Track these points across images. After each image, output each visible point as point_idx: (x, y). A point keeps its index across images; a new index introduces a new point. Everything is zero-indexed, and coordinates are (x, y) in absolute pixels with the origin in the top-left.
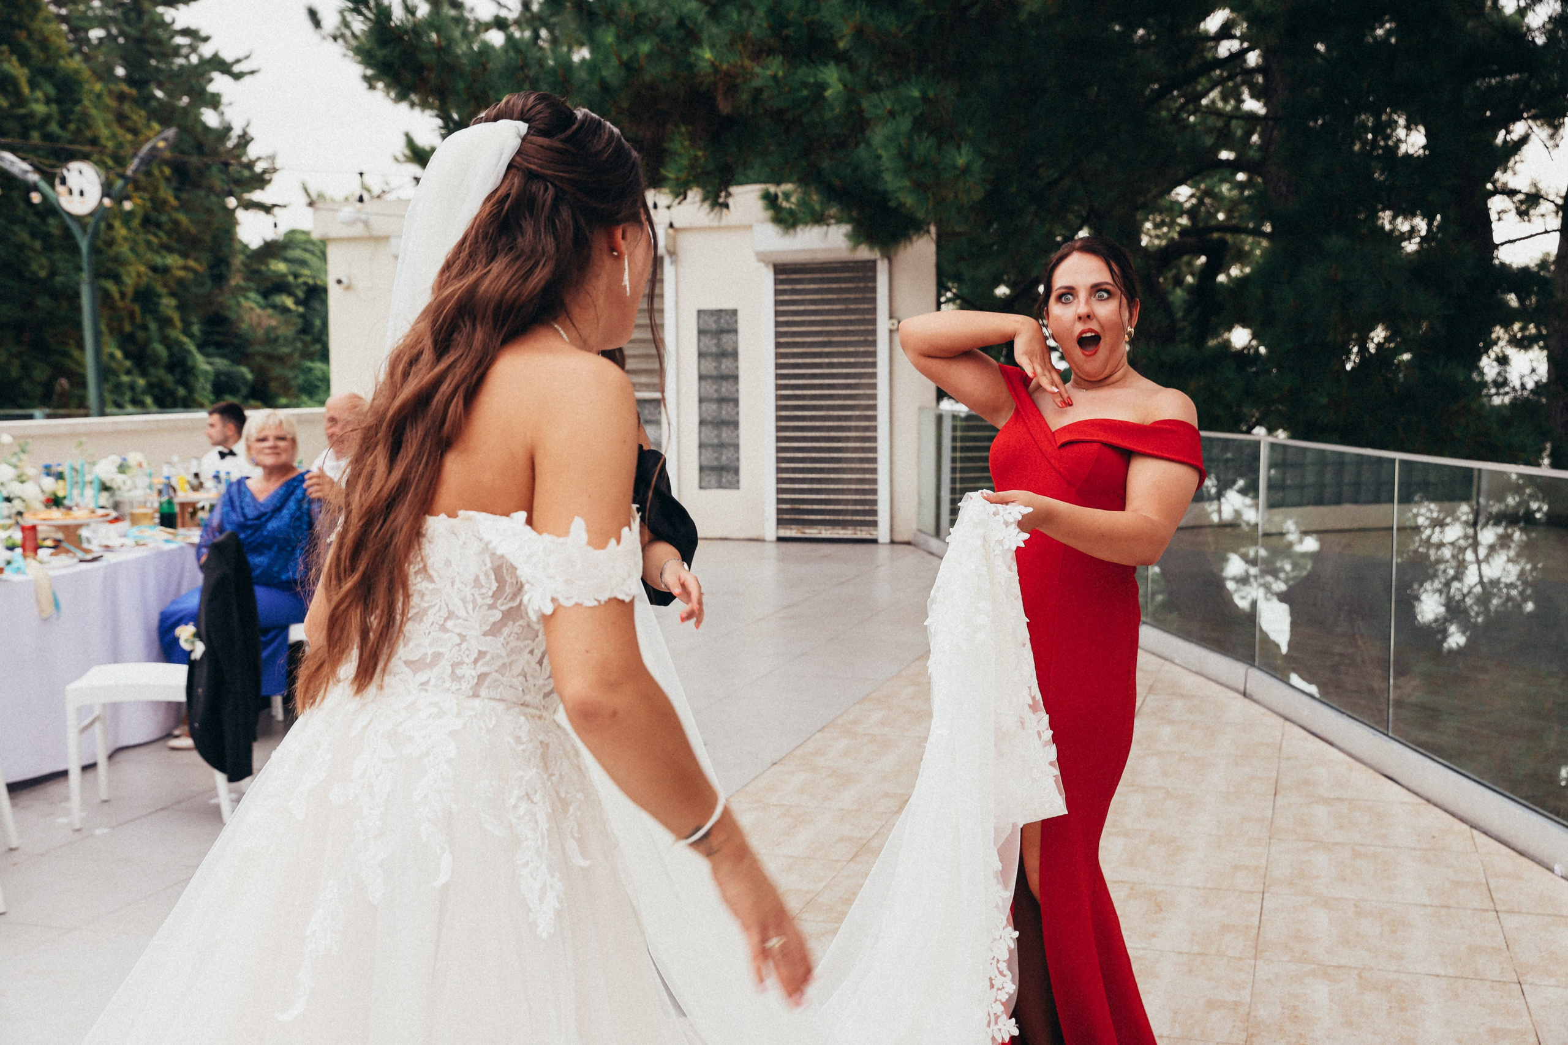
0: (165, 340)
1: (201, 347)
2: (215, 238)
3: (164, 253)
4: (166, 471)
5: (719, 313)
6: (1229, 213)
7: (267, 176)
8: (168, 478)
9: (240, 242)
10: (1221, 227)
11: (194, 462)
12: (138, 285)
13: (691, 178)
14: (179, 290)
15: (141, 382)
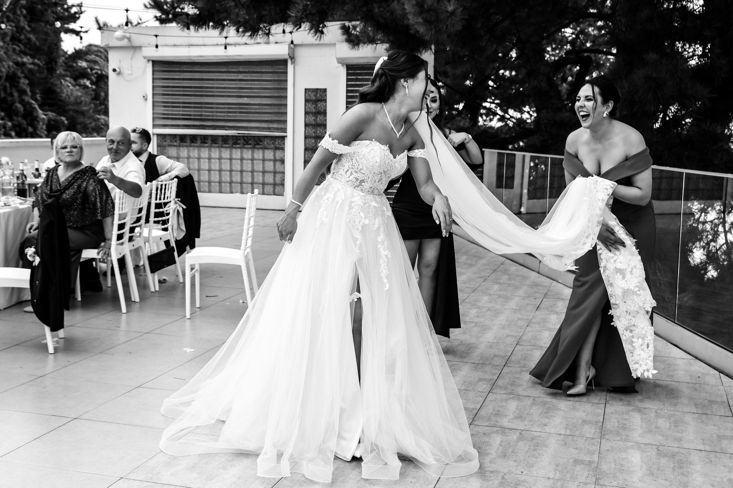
0: (22, 102)
1: (41, 107)
2: (49, 48)
3: (22, 55)
4: (21, 167)
5: (316, 90)
6: (593, 42)
7: (77, 16)
8: (23, 170)
9: (63, 50)
10: (588, 50)
11: (36, 163)
12: (8, 72)
13: (304, 16)
14: (30, 75)
15: (10, 124)
